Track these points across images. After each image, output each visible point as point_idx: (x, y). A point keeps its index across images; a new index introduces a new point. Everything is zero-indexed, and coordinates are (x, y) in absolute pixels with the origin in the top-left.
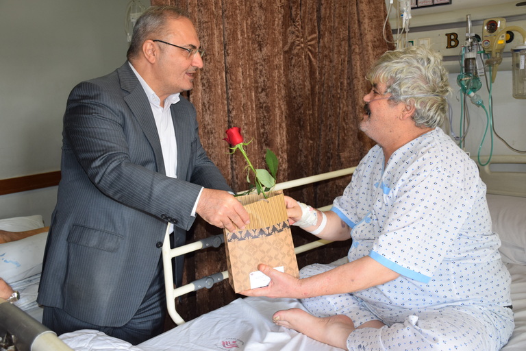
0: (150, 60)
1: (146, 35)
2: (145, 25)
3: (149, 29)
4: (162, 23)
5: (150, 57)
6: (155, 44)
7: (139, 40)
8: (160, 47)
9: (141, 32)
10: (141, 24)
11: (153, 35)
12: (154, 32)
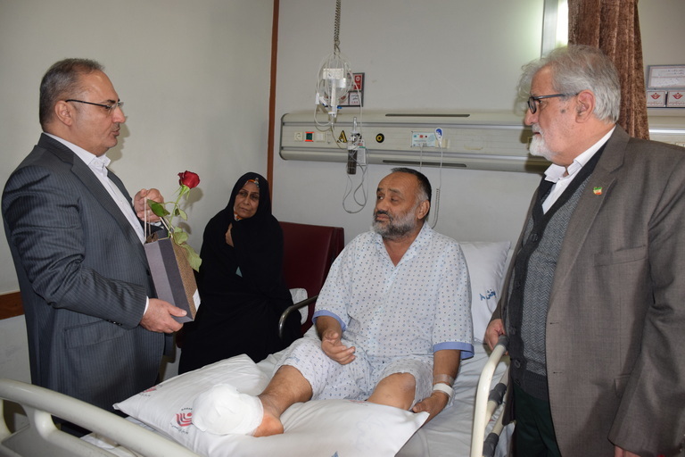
0: (66, 121)
1: (57, 95)
2: (53, 84)
3: (59, 87)
4: (73, 80)
5: (65, 119)
6: (69, 104)
7: (49, 101)
8: (75, 107)
9: (50, 92)
10: (49, 81)
11: (65, 95)
12: (66, 91)
